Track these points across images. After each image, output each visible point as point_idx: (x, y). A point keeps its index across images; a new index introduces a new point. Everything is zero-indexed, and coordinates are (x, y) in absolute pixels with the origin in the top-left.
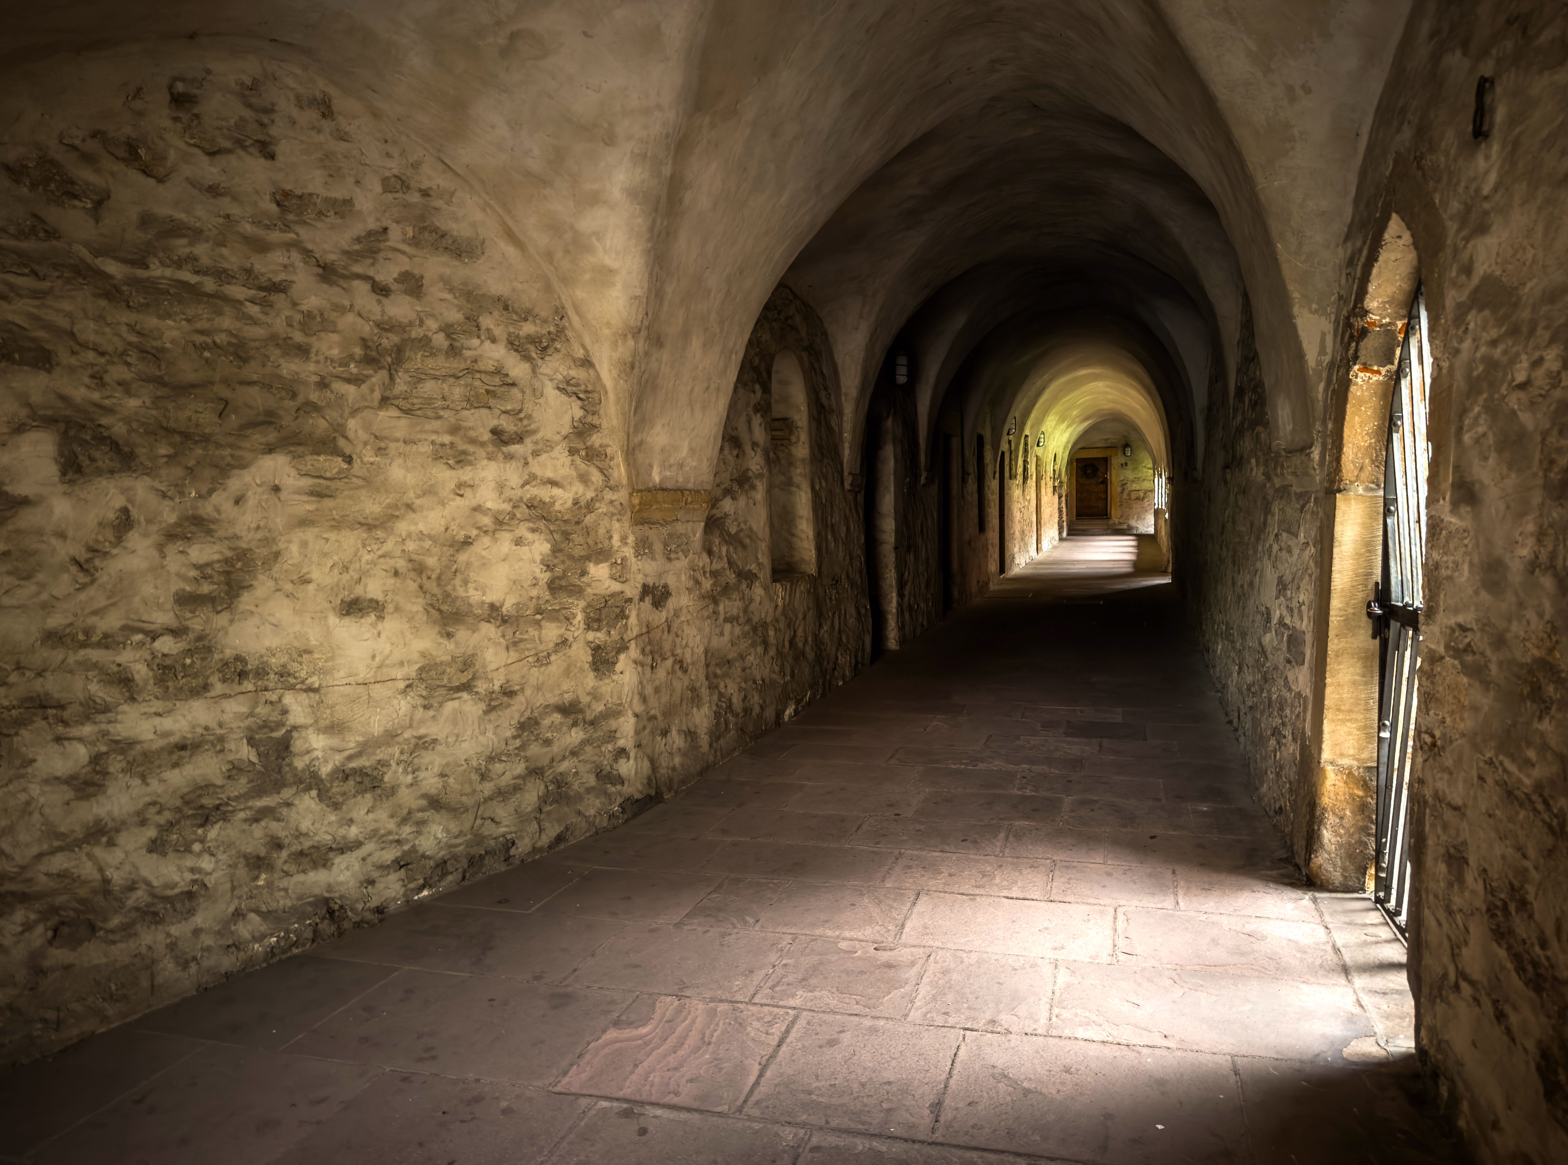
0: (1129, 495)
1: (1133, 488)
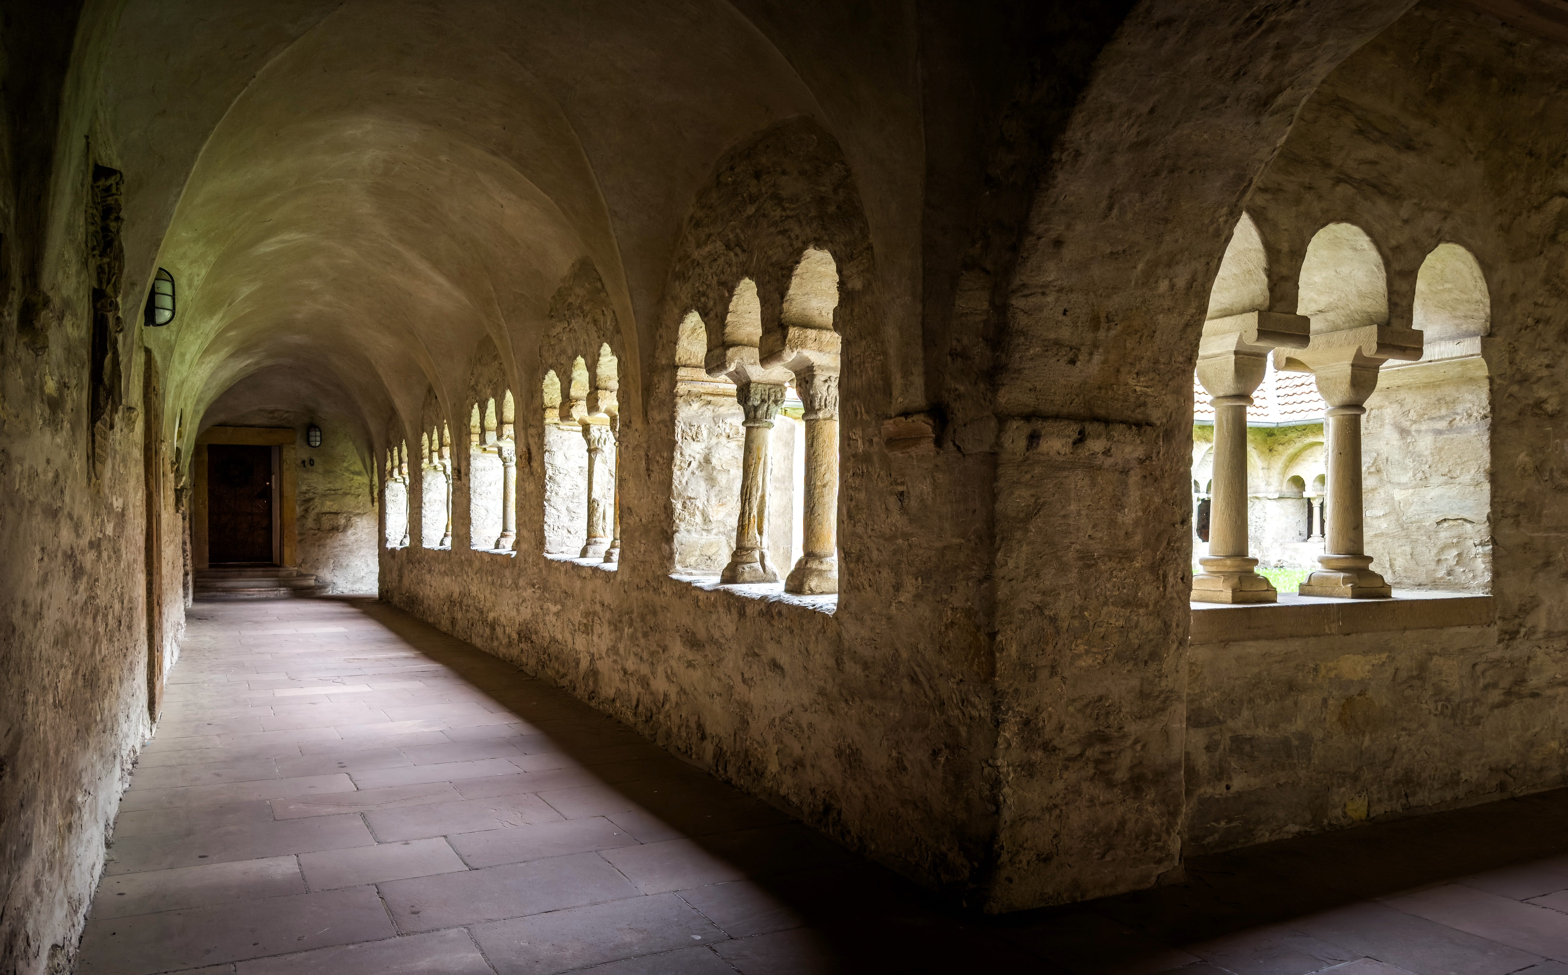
0: (318, 520)
1: (326, 509)
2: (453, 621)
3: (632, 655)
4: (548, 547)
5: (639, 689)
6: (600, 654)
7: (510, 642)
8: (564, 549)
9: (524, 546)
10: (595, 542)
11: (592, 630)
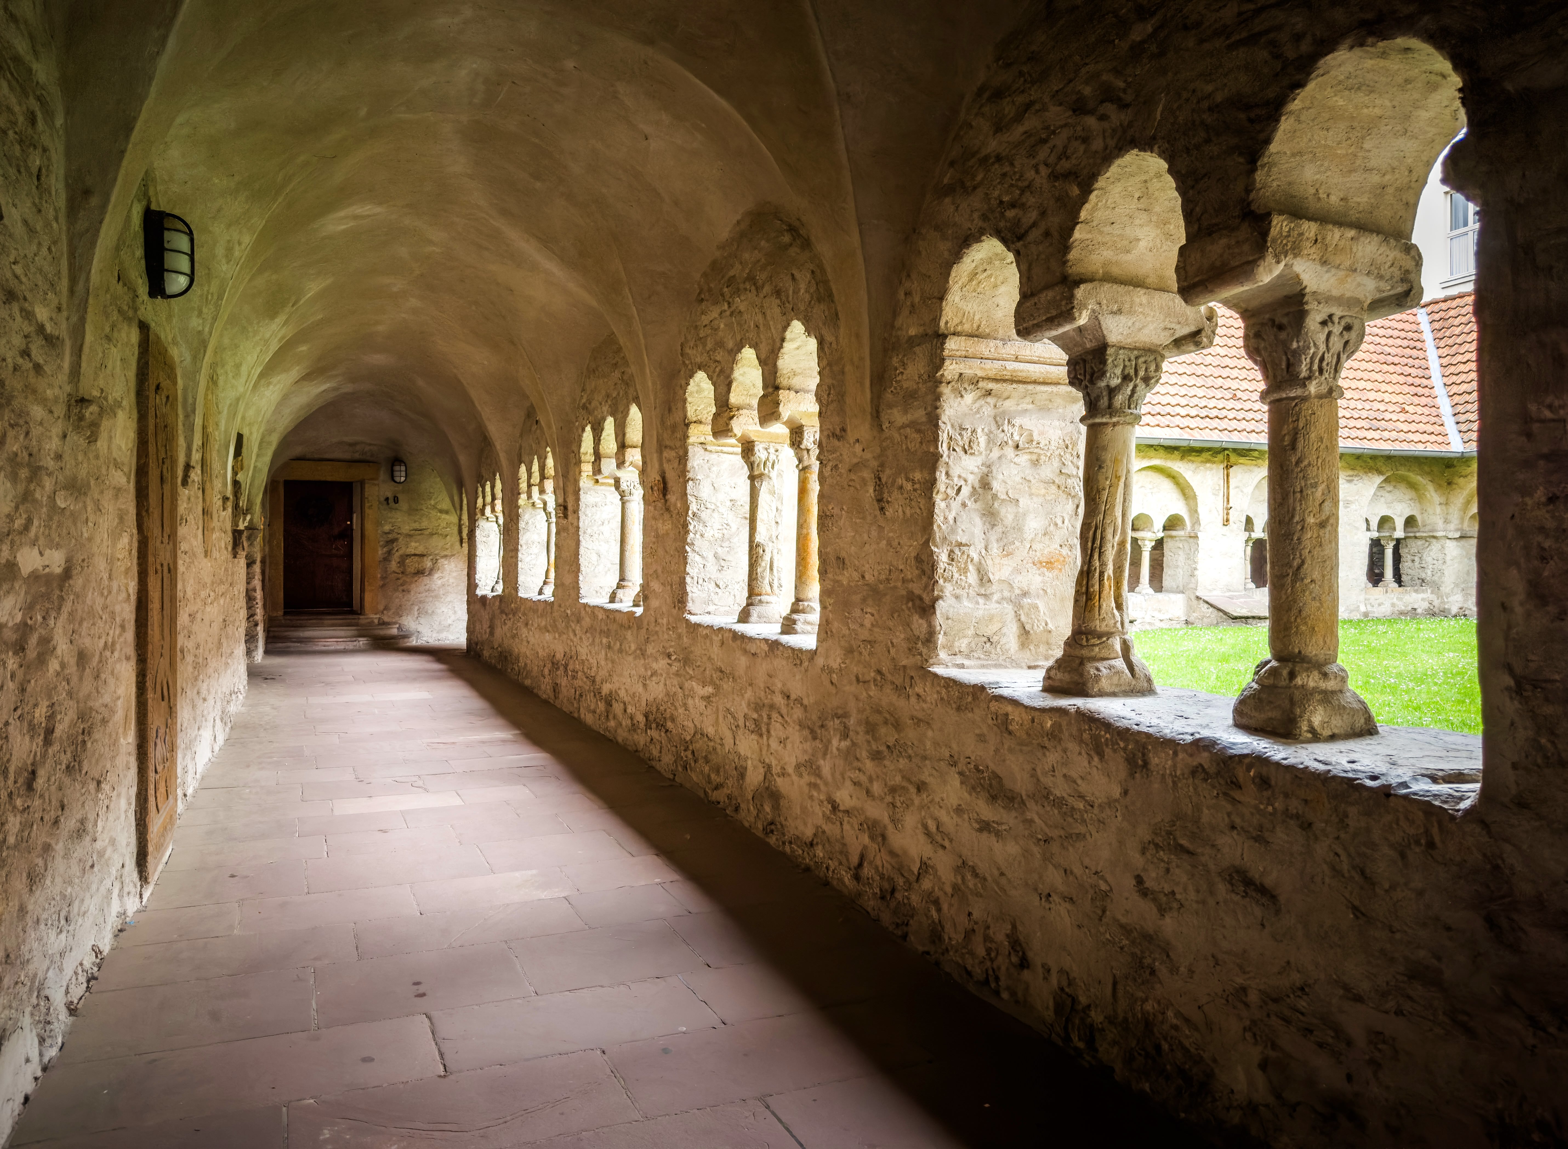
0: (402, 562)
1: (410, 551)
2: (556, 688)
3: (848, 783)
4: (690, 606)
5: (866, 839)
6: (783, 768)
7: (633, 725)
8: (711, 608)
9: (654, 603)
10: (760, 601)
11: (768, 731)
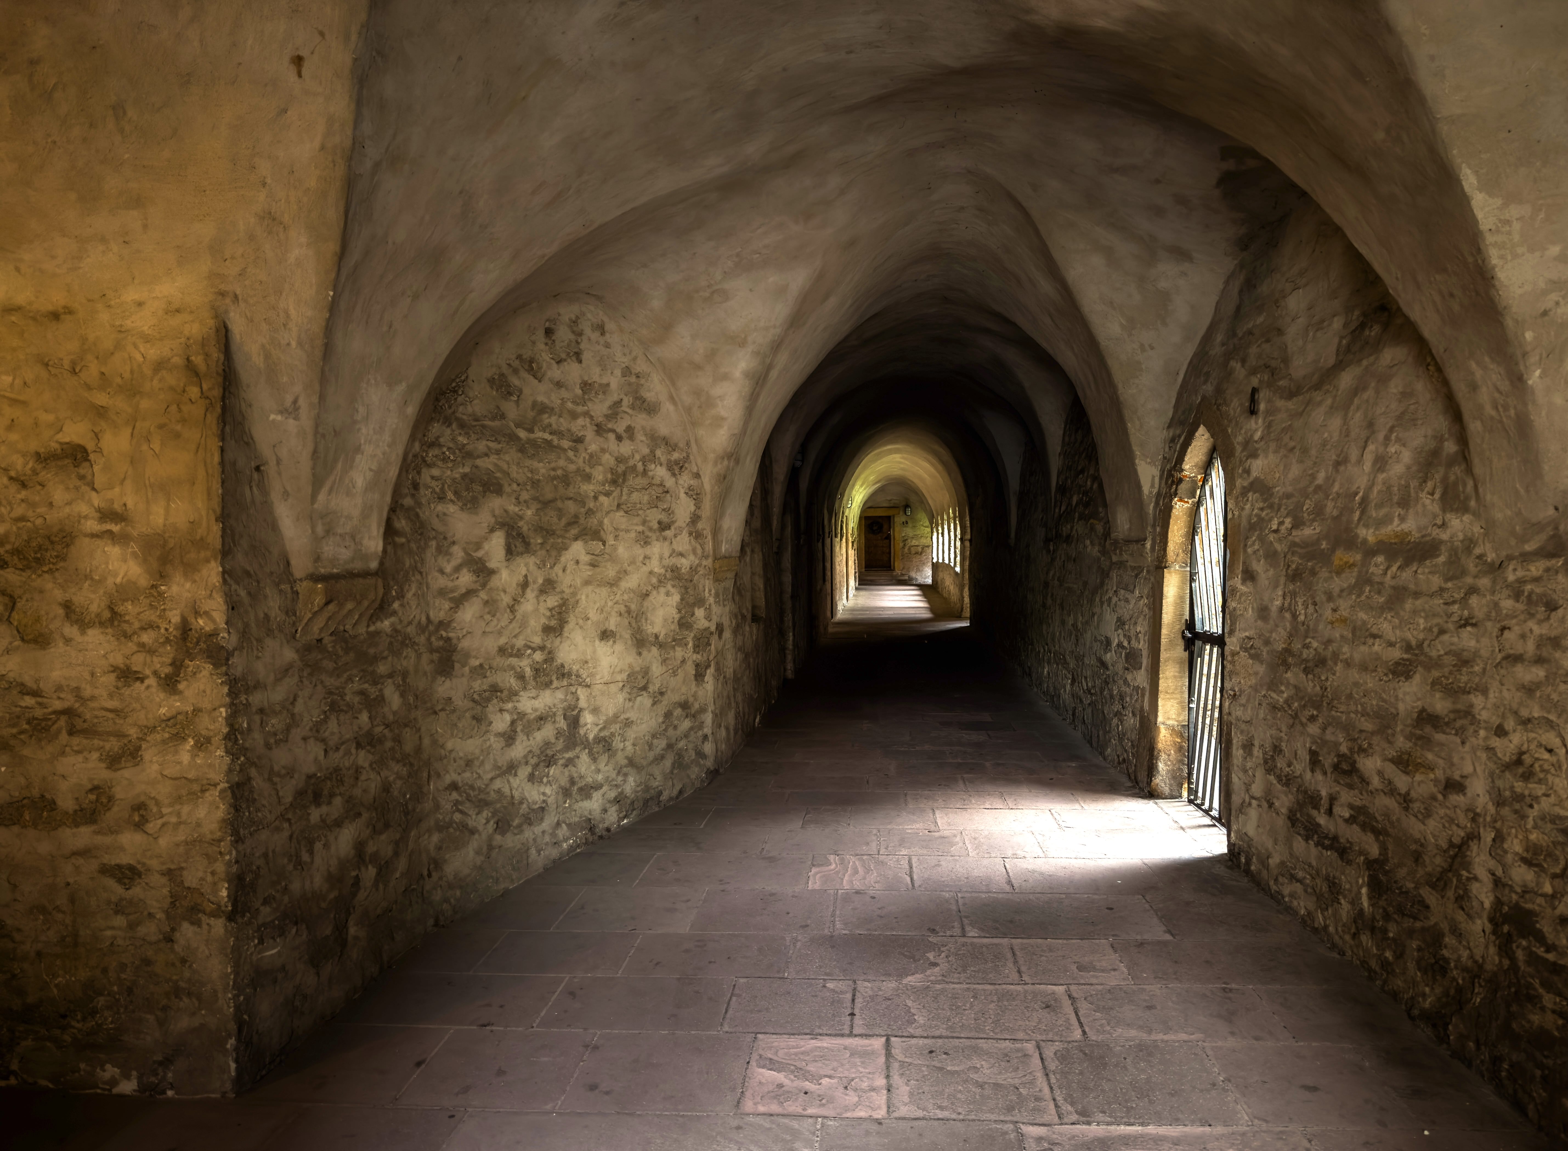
0: (909, 549)
1: (913, 544)
